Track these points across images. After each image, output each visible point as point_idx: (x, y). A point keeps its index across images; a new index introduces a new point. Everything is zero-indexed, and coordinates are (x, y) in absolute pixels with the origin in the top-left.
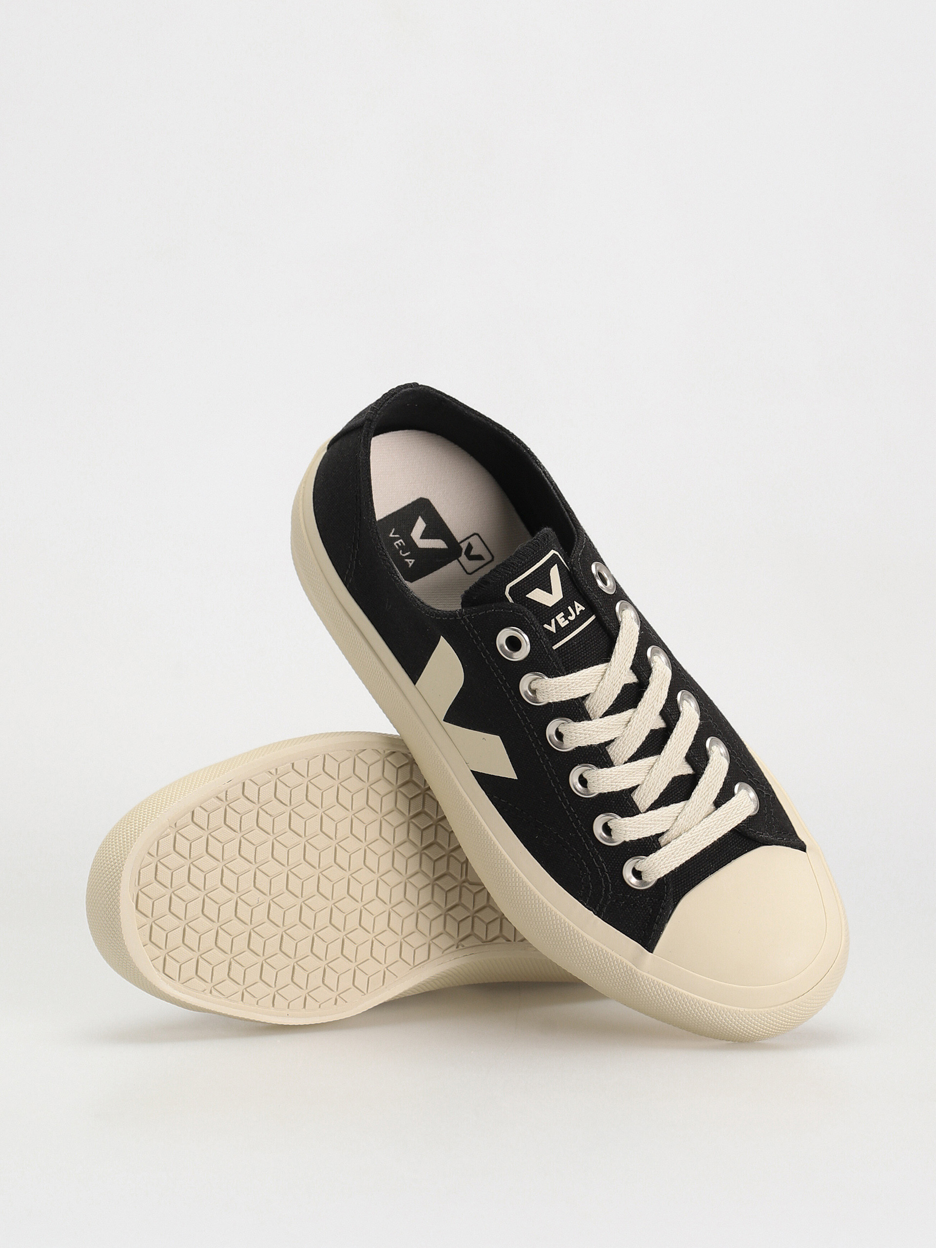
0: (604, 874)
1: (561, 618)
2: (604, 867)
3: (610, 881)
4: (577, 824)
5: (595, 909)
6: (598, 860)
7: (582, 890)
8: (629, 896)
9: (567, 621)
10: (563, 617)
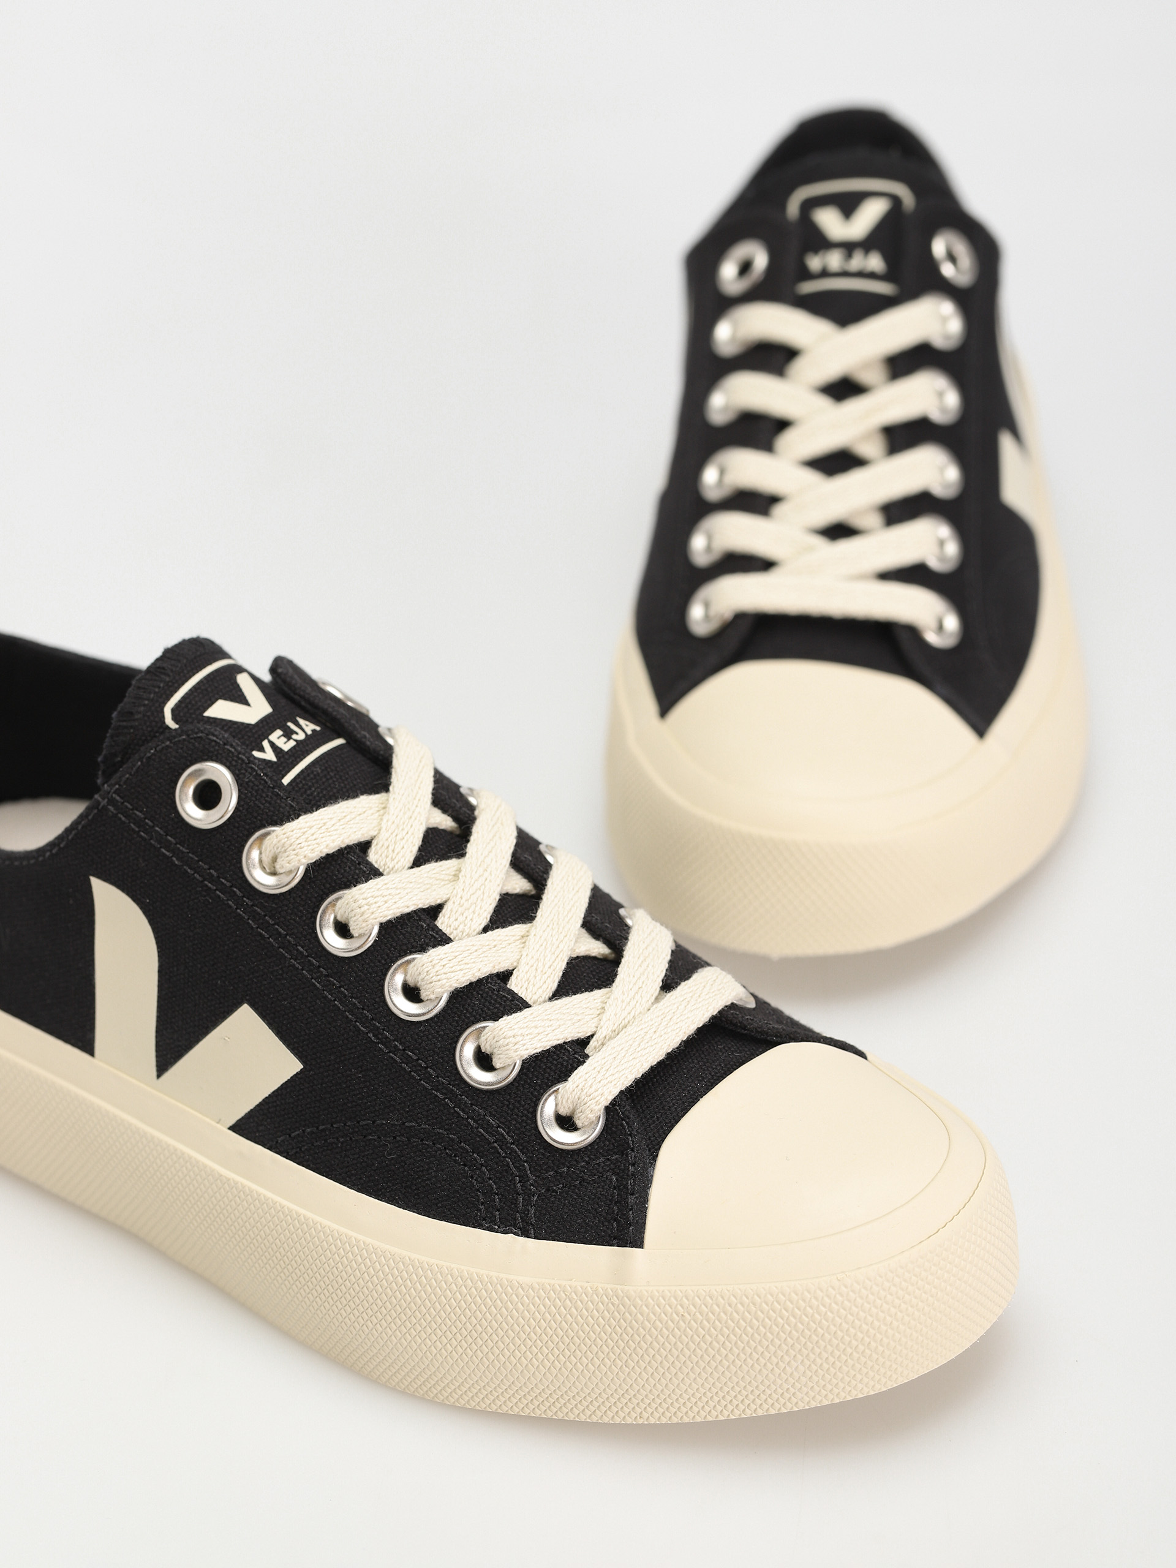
0: (508, 1148)
1: (279, 738)
2: (502, 1135)
3: (523, 1157)
4: (428, 1078)
5: (515, 1226)
6: (488, 1127)
7: (482, 1204)
8: (565, 1169)
9: (291, 741)
10: (283, 735)
